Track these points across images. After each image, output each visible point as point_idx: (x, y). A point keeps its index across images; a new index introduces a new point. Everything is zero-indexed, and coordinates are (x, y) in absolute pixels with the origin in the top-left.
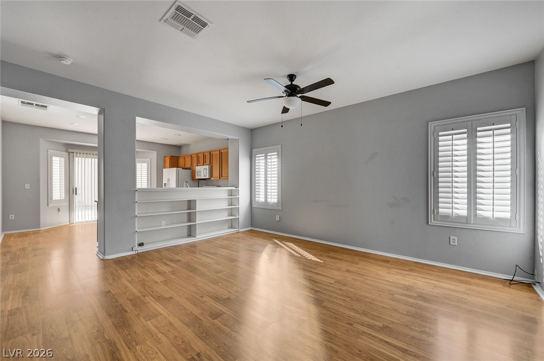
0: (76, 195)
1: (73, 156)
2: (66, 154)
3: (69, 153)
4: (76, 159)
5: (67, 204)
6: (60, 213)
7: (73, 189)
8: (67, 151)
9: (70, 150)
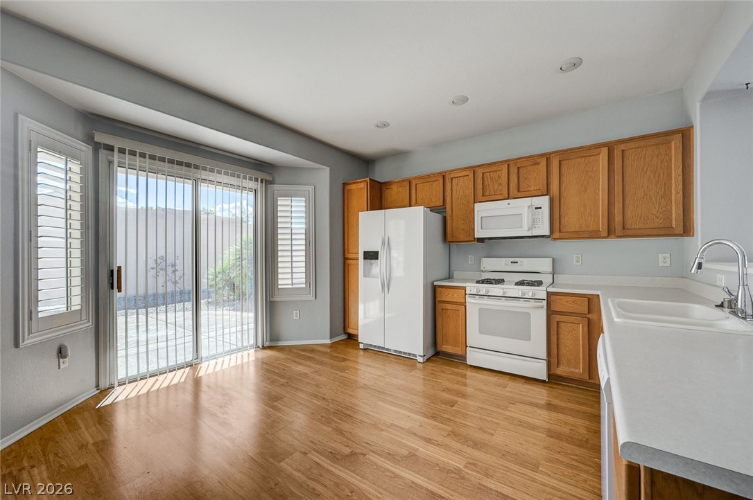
0: (120, 290)
1: (110, 163)
2: (87, 150)
3: (97, 147)
4: (121, 174)
5: (89, 324)
6: (65, 364)
7: (112, 271)
8: (89, 140)
9: (101, 138)
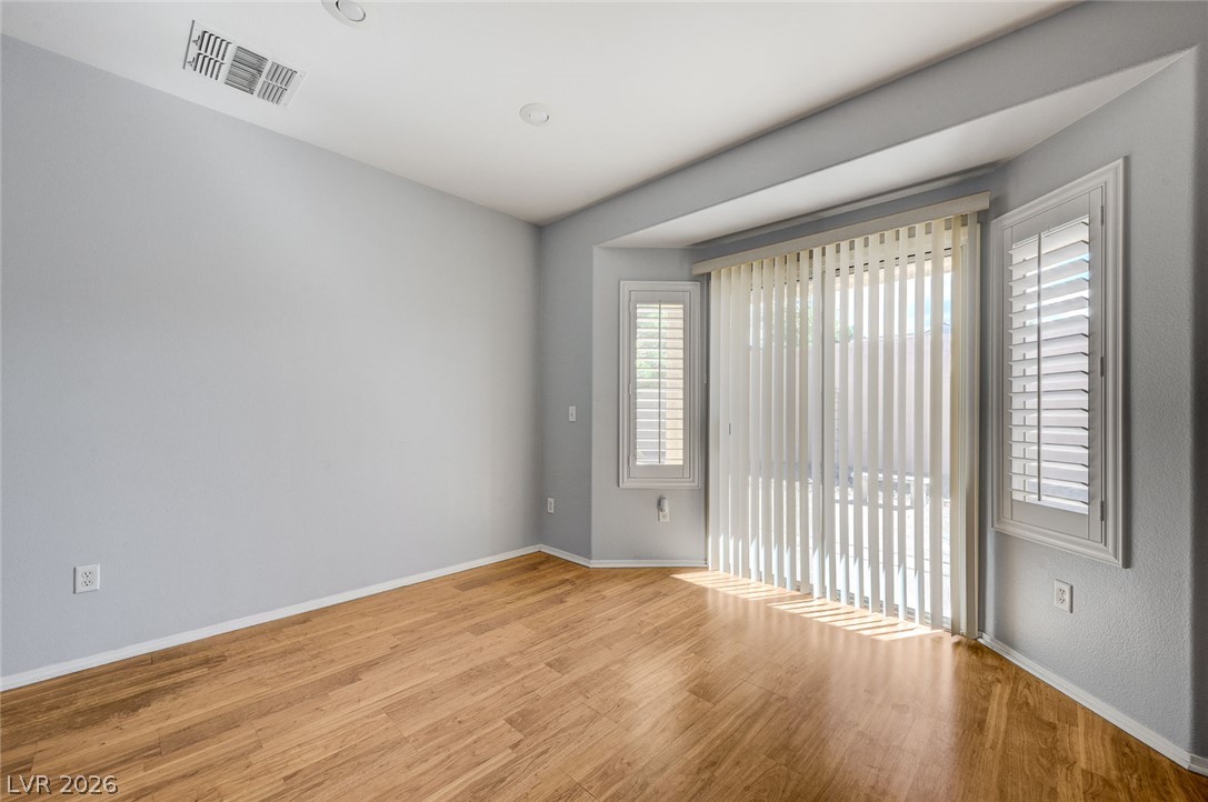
2: (693, 288)
5: (695, 484)
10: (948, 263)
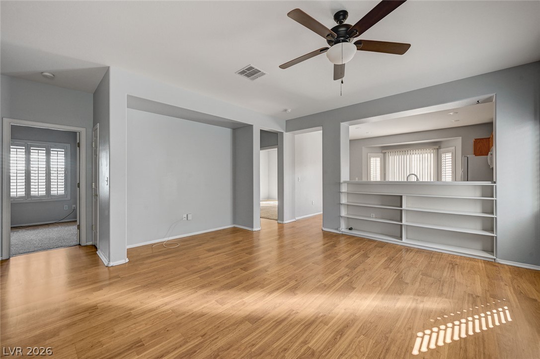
10: (432, 154)
